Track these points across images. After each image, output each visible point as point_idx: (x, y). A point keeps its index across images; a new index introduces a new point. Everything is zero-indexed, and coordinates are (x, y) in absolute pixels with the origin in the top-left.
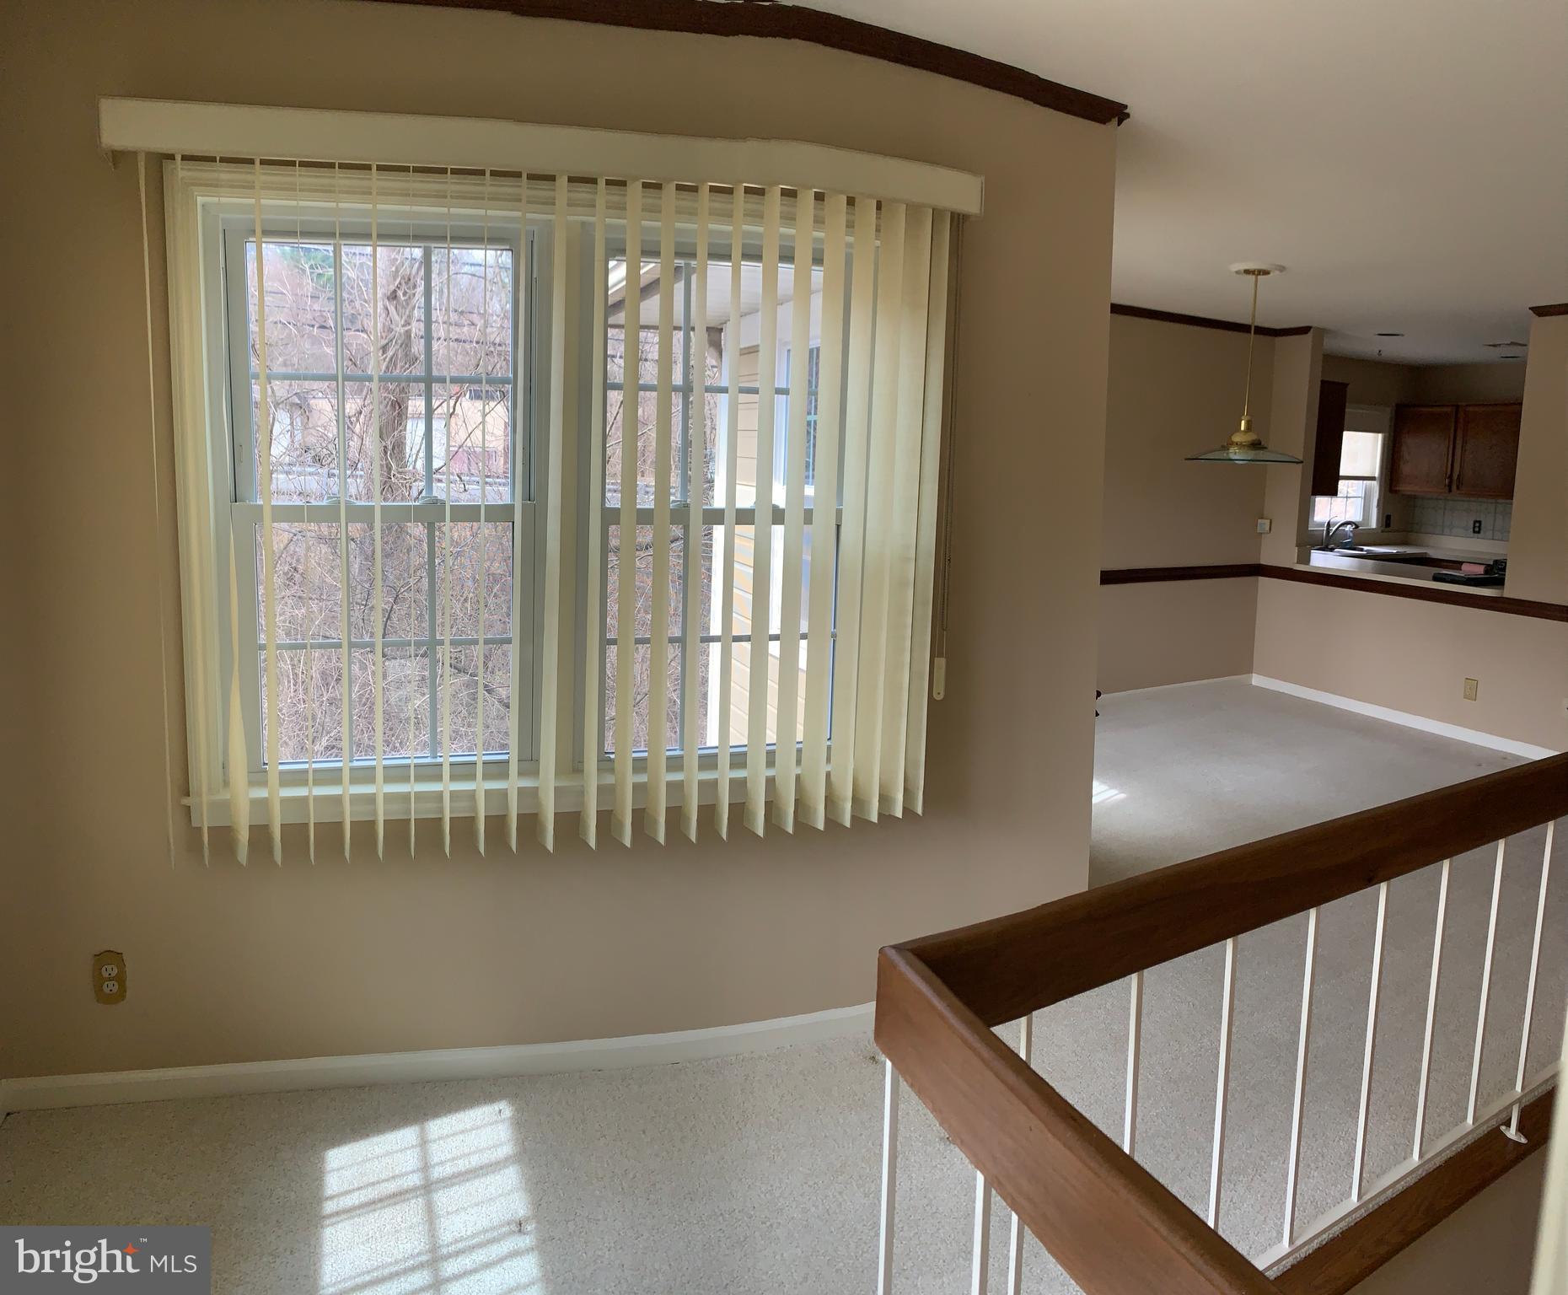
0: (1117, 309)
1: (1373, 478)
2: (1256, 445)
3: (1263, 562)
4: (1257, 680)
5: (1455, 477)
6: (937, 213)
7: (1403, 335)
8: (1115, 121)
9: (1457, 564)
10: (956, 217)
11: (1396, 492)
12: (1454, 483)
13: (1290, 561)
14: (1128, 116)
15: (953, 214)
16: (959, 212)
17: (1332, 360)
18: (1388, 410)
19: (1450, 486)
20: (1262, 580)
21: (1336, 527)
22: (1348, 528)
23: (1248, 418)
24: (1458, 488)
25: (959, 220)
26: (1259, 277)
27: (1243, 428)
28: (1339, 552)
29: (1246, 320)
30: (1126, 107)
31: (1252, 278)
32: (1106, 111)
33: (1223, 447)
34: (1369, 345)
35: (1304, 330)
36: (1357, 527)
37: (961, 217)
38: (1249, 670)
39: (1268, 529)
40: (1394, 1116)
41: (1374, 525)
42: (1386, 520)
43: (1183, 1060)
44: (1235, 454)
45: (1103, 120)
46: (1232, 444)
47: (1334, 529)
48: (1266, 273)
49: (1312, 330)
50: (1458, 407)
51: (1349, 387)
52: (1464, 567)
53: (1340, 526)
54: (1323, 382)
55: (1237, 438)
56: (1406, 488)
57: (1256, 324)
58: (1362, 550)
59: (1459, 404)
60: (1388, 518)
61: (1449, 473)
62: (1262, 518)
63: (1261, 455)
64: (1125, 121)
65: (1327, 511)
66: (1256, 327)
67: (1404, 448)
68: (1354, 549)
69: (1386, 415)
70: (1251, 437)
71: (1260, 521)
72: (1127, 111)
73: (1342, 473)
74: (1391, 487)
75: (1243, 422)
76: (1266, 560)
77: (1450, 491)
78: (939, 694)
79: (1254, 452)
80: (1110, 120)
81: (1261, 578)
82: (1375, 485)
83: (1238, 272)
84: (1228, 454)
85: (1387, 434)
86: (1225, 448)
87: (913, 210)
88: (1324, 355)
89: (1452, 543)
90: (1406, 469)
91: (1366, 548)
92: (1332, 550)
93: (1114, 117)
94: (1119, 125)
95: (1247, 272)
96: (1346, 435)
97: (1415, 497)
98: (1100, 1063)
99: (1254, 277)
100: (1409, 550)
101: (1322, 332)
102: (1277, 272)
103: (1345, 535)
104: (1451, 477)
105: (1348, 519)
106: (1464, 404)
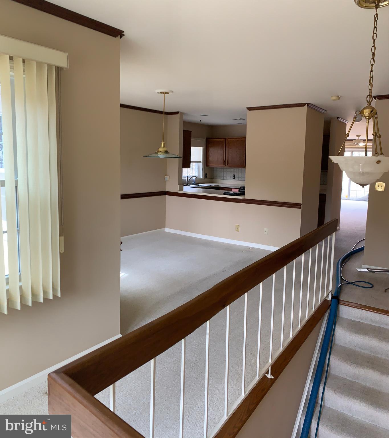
0: (122, 106)
1: (200, 162)
2: (166, 152)
3: (167, 191)
4: (167, 230)
5: (226, 161)
6: (49, 66)
7: (208, 115)
8: (119, 36)
9: (230, 189)
10: (57, 68)
11: (208, 166)
12: (226, 163)
13: (176, 190)
14: (124, 35)
15: (55, 67)
16: (58, 66)
17: (186, 123)
18: (204, 139)
19: (225, 164)
20: (167, 196)
21: (190, 178)
22: (194, 178)
23: (164, 143)
24: (227, 165)
25: (59, 70)
26: (165, 94)
27: (162, 146)
28: (191, 186)
29: (162, 110)
30: (123, 32)
31: (163, 95)
32: (117, 33)
33: (156, 152)
34: (197, 118)
35: (177, 113)
36: (197, 178)
37: (59, 68)
38: (164, 227)
39: (168, 179)
40: (233, 380)
41: (202, 177)
42: (206, 175)
43: (159, 373)
44: (160, 155)
45: (115, 36)
46: (159, 151)
47: (189, 179)
48: (168, 93)
49: (179, 113)
50: (225, 139)
51: (192, 132)
52: (233, 190)
53: (191, 178)
54: (184, 131)
55: (160, 149)
56: (211, 165)
57: (165, 111)
58: (199, 185)
59: (226, 138)
60: (206, 174)
61: (224, 160)
62: (166, 176)
63: (168, 155)
64: (122, 37)
65: (186, 173)
66: (165, 112)
67: (210, 152)
68: (196, 185)
69: (204, 141)
70: (165, 149)
71: (165, 177)
72: (123, 33)
73: (191, 160)
74: (206, 165)
75: (162, 144)
76: (168, 189)
77: (225, 166)
78: (62, 250)
79: (166, 154)
80: (118, 36)
81: (166, 196)
82: (201, 164)
83: (158, 93)
84: (158, 155)
85: (204, 148)
86: (157, 153)
87: (39, 65)
88: (184, 122)
89: (227, 182)
90: (210, 159)
91: (200, 184)
92: (189, 185)
93: (119, 35)
94: (121, 38)
95: (161, 93)
96: (192, 147)
97: (214, 168)
98: (129, 379)
99: (164, 95)
100: (214, 185)
101: (182, 114)
102: (171, 93)
103: (193, 181)
104: (225, 161)
105: (194, 175)
106: (227, 138)
